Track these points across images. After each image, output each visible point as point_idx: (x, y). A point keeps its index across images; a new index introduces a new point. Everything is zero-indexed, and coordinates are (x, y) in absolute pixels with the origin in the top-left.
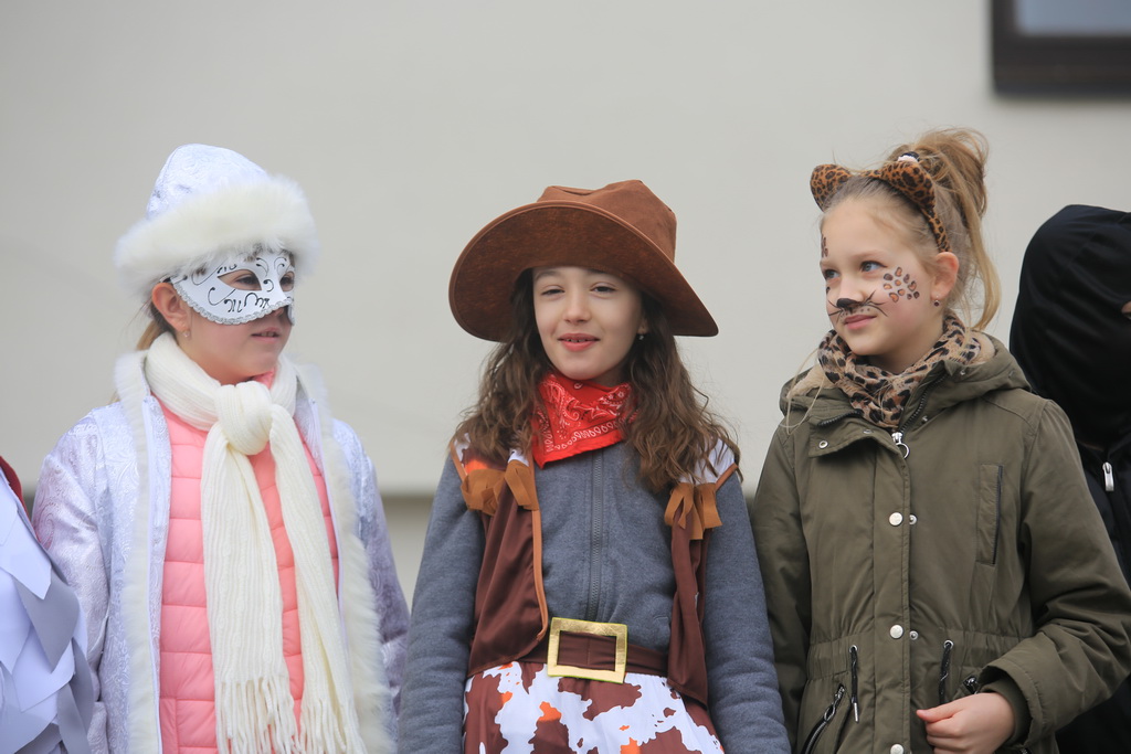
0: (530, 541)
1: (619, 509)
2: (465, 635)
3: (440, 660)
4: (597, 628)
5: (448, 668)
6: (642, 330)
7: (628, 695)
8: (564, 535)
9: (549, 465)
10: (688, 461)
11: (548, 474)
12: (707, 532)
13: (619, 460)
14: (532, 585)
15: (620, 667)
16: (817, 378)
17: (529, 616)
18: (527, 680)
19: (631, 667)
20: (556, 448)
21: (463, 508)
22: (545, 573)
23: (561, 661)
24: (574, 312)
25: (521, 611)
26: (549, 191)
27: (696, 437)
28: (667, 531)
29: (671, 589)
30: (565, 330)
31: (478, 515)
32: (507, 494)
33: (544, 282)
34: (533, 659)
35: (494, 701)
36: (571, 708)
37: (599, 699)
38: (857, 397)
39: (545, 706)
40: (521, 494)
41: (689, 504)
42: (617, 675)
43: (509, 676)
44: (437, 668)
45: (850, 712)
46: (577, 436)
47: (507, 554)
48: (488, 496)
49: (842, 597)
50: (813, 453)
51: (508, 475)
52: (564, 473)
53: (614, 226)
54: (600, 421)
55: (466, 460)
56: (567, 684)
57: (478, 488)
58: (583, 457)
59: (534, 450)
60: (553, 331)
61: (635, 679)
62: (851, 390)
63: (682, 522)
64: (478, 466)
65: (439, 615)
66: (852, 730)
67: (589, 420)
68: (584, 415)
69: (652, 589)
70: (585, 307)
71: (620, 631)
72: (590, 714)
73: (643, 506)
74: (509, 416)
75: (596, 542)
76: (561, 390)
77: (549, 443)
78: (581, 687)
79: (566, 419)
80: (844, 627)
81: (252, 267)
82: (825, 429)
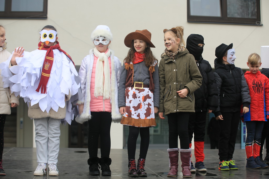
0: (132, 73)
1: (143, 69)
2: (124, 84)
3: (122, 87)
4: (140, 83)
5: (123, 88)
6: (146, 47)
7: (143, 90)
8: (136, 72)
9: (135, 64)
10: (151, 63)
11: (135, 65)
12: (153, 72)
13: (143, 63)
14: (132, 79)
15: (142, 87)
16: (165, 54)
17: (131, 82)
18: (132, 89)
19: (144, 87)
20: (136, 62)
21: (125, 69)
22: (134, 77)
23: (135, 87)
24: (138, 45)
25: (130, 82)
26: (136, 31)
27: (152, 60)
28: (149, 72)
29: (149, 78)
30: (137, 47)
31: (127, 70)
32: (130, 68)
33: (135, 41)
34: (132, 86)
35: (128, 91)
36: (137, 92)
37: (140, 91)
38: (170, 56)
39: (134, 92)
40: (131, 68)
41: (151, 69)
42: (142, 88)
43: (130, 88)
44: (122, 88)
45: (170, 93)
46: (138, 60)
47: (130, 75)
48: (128, 68)
49: (169, 79)
50: (165, 63)
51: (130, 65)
52: (137, 65)
53: (142, 35)
54: (141, 58)
55: (125, 63)
56: (136, 89)
57: (127, 67)
58: (139, 63)
59: (133, 62)
60: (136, 47)
61: (144, 88)
62: (169, 55)
63: (151, 71)
64: (127, 64)
65: (122, 82)
66: (170, 95)
67: (140, 58)
68: (139, 58)
69: (147, 78)
70: (139, 44)
71: (142, 83)
72: (139, 93)
73: (146, 69)
74: (131, 57)
75: (140, 73)
76: (136, 55)
77: (135, 61)
78: (138, 90)
79: (137, 58)
80: (169, 83)
81: (98, 39)
82: (166, 60)
